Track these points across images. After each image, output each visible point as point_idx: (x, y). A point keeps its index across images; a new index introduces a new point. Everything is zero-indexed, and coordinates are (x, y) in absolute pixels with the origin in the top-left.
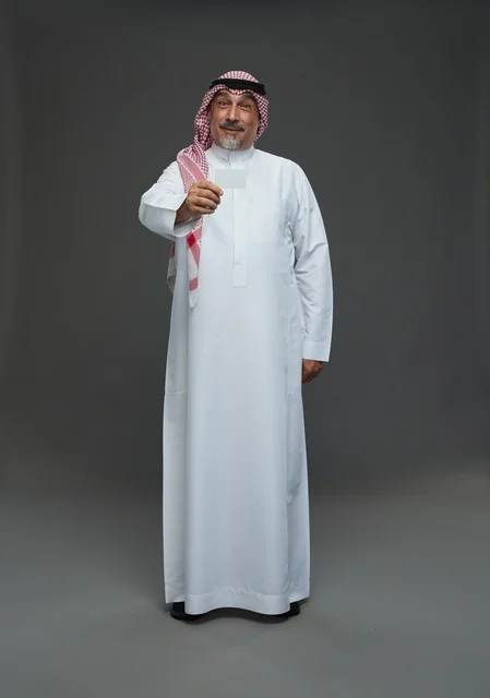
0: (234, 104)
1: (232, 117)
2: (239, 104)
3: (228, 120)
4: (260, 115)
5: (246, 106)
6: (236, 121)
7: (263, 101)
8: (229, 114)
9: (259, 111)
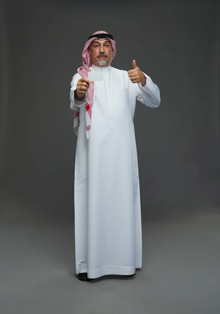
0: (102, 45)
1: (102, 51)
2: (104, 45)
3: (100, 53)
4: (113, 49)
5: (107, 46)
6: (104, 52)
7: (113, 42)
8: (100, 50)
9: (112, 47)
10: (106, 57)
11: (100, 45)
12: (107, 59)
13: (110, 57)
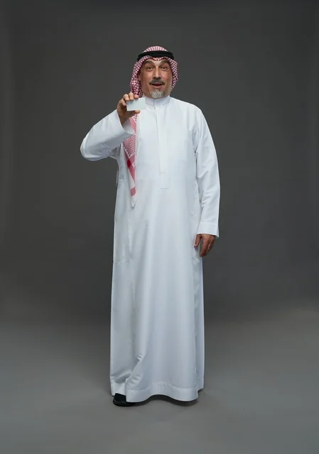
3: (155, 78)
4: (173, 73)
5: (164, 68)
6: (159, 78)
7: (174, 63)
8: (154, 74)
9: (172, 70)
10: (163, 84)
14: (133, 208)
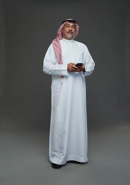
5: (73, 27)
8: (69, 29)
10: (72, 33)
11: (70, 26)
12: (73, 34)
13: (74, 34)
14: (62, 83)
